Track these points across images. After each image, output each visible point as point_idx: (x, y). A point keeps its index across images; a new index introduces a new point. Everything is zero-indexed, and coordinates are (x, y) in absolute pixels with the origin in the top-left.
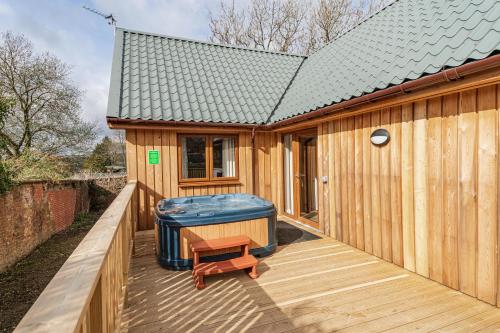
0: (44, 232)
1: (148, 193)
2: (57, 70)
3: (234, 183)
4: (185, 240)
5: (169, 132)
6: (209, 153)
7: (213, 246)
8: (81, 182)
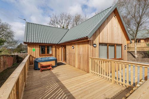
0: (5, 67)
1: (32, 57)
2: (8, 27)
3: (52, 55)
4: (39, 65)
5: (37, 45)
6: (46, 49)
7: (44, 65)
8: (15, 55)
